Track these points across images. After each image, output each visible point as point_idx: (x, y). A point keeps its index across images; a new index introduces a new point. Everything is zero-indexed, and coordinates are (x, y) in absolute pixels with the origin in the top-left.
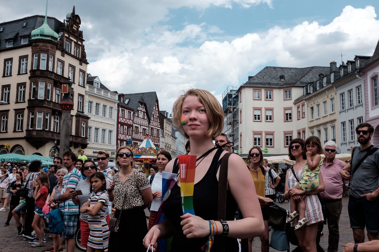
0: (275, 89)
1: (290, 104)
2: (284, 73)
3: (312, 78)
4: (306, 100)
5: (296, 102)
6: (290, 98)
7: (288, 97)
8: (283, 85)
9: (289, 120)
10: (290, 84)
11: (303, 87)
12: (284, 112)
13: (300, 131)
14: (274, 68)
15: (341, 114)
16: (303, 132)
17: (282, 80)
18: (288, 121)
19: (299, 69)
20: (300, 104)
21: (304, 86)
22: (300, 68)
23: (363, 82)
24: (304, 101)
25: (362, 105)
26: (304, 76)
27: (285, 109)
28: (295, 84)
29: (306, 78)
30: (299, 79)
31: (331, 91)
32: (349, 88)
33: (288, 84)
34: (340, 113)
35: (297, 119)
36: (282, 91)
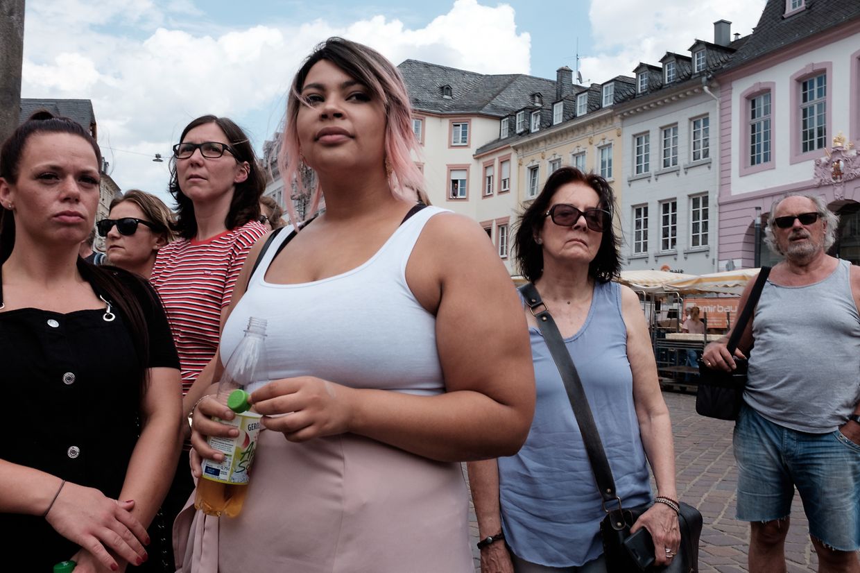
0: (430, 116)
1: (465, 156)
2: (449, 80)
3: (516, 100)
4: (516, 149)
5: (482, 153)
6: (465, 142)
7: (460, 139)
8: (448, 109)
9: (459, 197)
10: (467, 108)
11: (501, 119)
12: (449, 176)
13: (492, 225)
14: (427, 66)
15: (633, 184)
16: (499, 226)
17: (446, 97)
18: (456, 199)
19: (481, 75)
20: (494, 159)
21: (504, 118)
22: (484, 74)
23: (718, 106)
24: (511, 151)
25: (708, 164)
26: (498, 94)
27: (452, 169)
28: (481, 108)
29: (503, 99)
30: (486, 98)
31: (602, 128)
32: (667, 120)
33: (463, 109)
34: (630, 181)
35: (481, 195)
36: (446, 123)
